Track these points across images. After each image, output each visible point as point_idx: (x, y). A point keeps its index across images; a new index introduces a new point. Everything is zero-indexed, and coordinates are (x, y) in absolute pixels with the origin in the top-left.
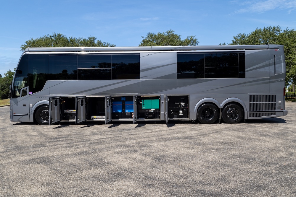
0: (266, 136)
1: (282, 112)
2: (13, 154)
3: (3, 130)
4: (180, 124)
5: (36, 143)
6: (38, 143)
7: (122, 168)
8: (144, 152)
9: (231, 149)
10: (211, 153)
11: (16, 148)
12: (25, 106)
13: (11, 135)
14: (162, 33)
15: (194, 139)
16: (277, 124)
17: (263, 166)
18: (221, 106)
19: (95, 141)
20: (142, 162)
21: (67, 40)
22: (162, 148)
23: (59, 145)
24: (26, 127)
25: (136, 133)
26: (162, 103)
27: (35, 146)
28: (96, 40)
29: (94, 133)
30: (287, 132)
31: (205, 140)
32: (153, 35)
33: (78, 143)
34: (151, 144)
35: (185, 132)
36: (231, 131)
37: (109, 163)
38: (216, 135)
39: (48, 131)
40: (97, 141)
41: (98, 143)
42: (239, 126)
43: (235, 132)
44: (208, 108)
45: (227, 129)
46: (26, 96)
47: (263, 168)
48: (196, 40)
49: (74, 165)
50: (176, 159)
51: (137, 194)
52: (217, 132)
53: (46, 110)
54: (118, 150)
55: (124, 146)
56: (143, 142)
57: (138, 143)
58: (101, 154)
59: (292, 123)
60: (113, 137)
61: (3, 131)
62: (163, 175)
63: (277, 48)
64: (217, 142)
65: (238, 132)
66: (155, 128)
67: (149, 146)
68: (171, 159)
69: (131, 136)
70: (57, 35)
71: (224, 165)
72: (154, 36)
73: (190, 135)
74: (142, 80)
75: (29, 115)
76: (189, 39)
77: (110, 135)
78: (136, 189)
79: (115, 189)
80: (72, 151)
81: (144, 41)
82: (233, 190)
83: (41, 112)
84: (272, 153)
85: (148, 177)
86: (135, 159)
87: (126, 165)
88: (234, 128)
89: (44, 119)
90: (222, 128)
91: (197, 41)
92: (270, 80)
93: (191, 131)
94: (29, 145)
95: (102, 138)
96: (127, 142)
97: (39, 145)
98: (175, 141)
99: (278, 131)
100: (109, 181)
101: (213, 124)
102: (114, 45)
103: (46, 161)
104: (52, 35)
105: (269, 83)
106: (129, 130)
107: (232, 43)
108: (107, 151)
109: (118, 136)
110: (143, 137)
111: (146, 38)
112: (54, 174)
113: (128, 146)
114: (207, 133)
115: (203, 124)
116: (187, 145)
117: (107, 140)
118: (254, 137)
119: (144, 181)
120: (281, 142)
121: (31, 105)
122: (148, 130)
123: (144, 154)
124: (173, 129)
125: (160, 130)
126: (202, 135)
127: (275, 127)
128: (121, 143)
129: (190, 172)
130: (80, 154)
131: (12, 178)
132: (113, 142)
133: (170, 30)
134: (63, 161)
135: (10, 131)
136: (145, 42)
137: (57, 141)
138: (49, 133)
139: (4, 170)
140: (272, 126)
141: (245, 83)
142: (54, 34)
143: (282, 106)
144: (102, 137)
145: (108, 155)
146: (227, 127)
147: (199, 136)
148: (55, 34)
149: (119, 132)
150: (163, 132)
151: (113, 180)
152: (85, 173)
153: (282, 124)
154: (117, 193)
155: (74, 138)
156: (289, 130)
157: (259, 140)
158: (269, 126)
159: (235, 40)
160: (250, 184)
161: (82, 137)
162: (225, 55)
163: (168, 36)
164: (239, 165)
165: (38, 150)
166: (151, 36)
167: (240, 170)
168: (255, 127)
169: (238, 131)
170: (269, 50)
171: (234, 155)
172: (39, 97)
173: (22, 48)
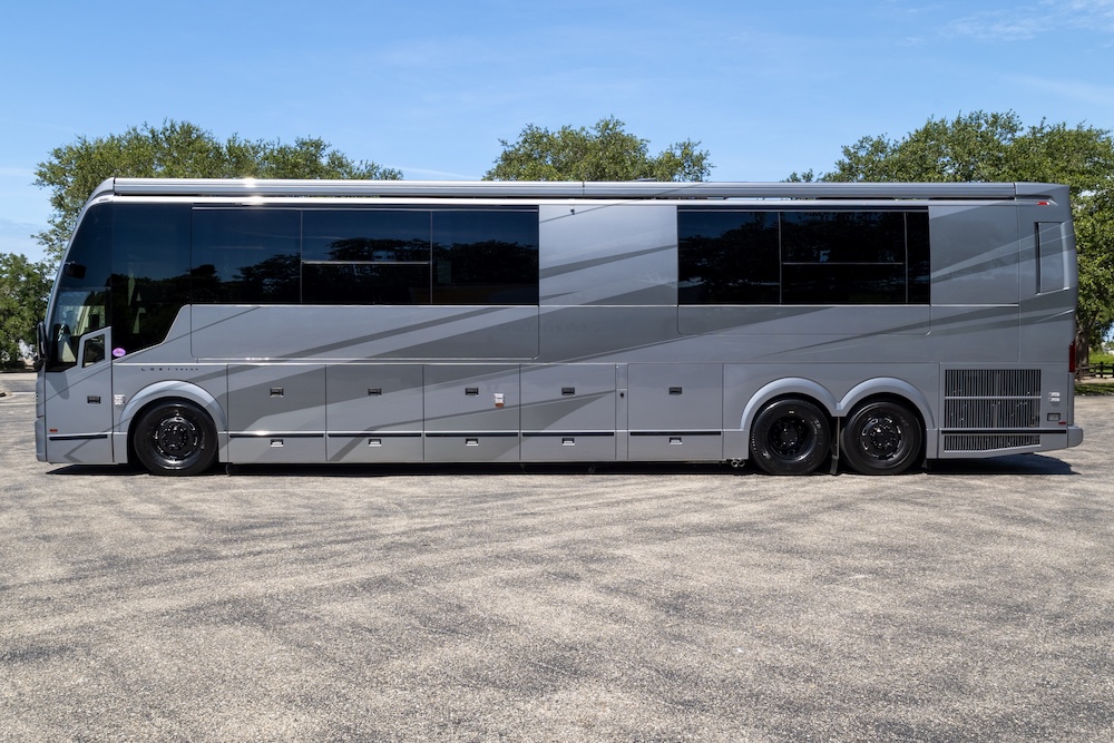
0: (1026, 521)
1: (1064, 432)
2: (111, 589)
3: (17, 492)
4: (687, 476)
5: (177, 544)
6: (184, 545)
7: (557, 641)
8: (607, 580)
9: (924, 569)
10: (856, 584)
11: (110, 565)
12: (98, 400)
13: (60, 513)
14: (576, 128)
15: (769, 532)
16: (1043, 476)
17: (1071, 631)
18: (841, 407)
19: (397, 538)
20: (617, 616)
21: (217, 149)
22: (667, 565)
23: (268, 552)
24: (103, 482)
25: (541, 509)
26: (622, 395)
27: (180, 556)
28: (328, 151)
29: (381, 509)
30: (1095, 506)
31: (809, 535)
32: (541, 137)
33: (338, 547)
34: (619, 553)
35: (722, 506)
36: (891, 504)
37: (500, 624)
38: (841, 519)
39: (197, 500)
40: (404, 539)
41: (413, 545)
42: (912, 483)
43: (907, 507)
44: (792, 417)
45: (874, 496)
46: (100, 365)
47: (1074, 640)
48: (701, 158)
49: (370, 631)
50: (741, 609)
51: (664, 737)
52: (839, 506)
53: (175, 420)
54: (503, 573)
55: (517, 557)
56: (584, 542)
57: (565, 545)
58: (448, 587)
59: (1098, 476)
60: (461, 525)
61: (20, 498)
62: (721, 668)
63: (1048, 197)
64: (859, 545)
65: (918, 508)
66: (602, 490)
67: (613, 558)
68: (720, 608)
69: (529, 521)
70: (178, 129)
71: (928, 631)
72: (545, 140)
73: (747, 519)
74: (545, 307)
75: (109, 437)
76: (678, 153)
77: (445, 515)
78: (649, 719)
79: (570, 718)
80: (333, 576)
81: (507, 158)
82: (1004, 721)
83: (157, 427)
84: (1080, 587)
85: (670, 675)
86: (587, 608)
87: (567, 630)
88: (894, 492)
89: (167, 455)
90: (853, 492)
91: (705, 161)
92: (1021, 316)
93: (743, 502)
94: (153, 554)
95: (418, 527)
96: (525, 544)
97: (191, 551)
98: (700, 538)
99: (1062, 502)
100: (531, 689)
101: (811, 478)
102: (397, 171)
103: (250, 613)
104: (159, 128)
105: (1015, 323)
106: (504, 496)
107: (838, 171)
108: (464, 576)
109: (479, 522)
110: (572, 526)
111: (517, 147)
112: (309, 662)
113: (535, 559)
114: (804, 509)
115: (773, 478)
116: (756, 556)
117: (441, 534)
118: (987, 527)
119: (661, 689)
120: (1093, 544)
121: (118, 399)
122: (578, 497)
123: (612, 590)
124: (673, 496)
125: (622, 497)
126: (790, 518)
127: (1043, 488)
128: (503, 547)
129: (815, 654)
130: (368, 586)
131: (157, 677)
132: (472, 544)
133: (608, 118)
134: (318, 615)
135: (47, 499)
136: (512, 160)
137: (254, 538)
138: (204, 506)
139: (110, 647)
140: (1029, 486)
141: (930, 323)
142: (168, 125)
143: (1062, 410)
144: (417, 523)
145: (475, 591)
146: (866, 487)
147: (781, 520)
148: (173, 126)
149: (473, 506)
150: (639, 507)
151: (546, 686)
152: (426, 662)
153: (1064, 478)
154: (586, 734)
155: (310, 527)
156: (1097, 499)
157: (1011, 538)
158: (1021, 484)
159: (847, 161)
160: (1055, 699)
161: (342, 523)
162: (819, 218)
163: (602, 142)
164: (982, 629)
165: (199, 574)
166: (535, 139)
167: (997, 648)
168: (971, 488)
169: (917, 504)
170: (1016, 201)
171: (945, 593)
172: (152, 369)
173: (41, 174)
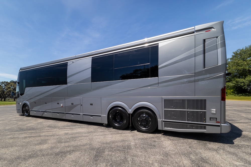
12: (19, 104)
26: (81, 105)
46: (19, 98)
63: (211, 28)
74: (68, 85)
75: (20, 110)
92: (196, 78)
141: (158, 83)
170: (195, 33)
172: (23, 99)
